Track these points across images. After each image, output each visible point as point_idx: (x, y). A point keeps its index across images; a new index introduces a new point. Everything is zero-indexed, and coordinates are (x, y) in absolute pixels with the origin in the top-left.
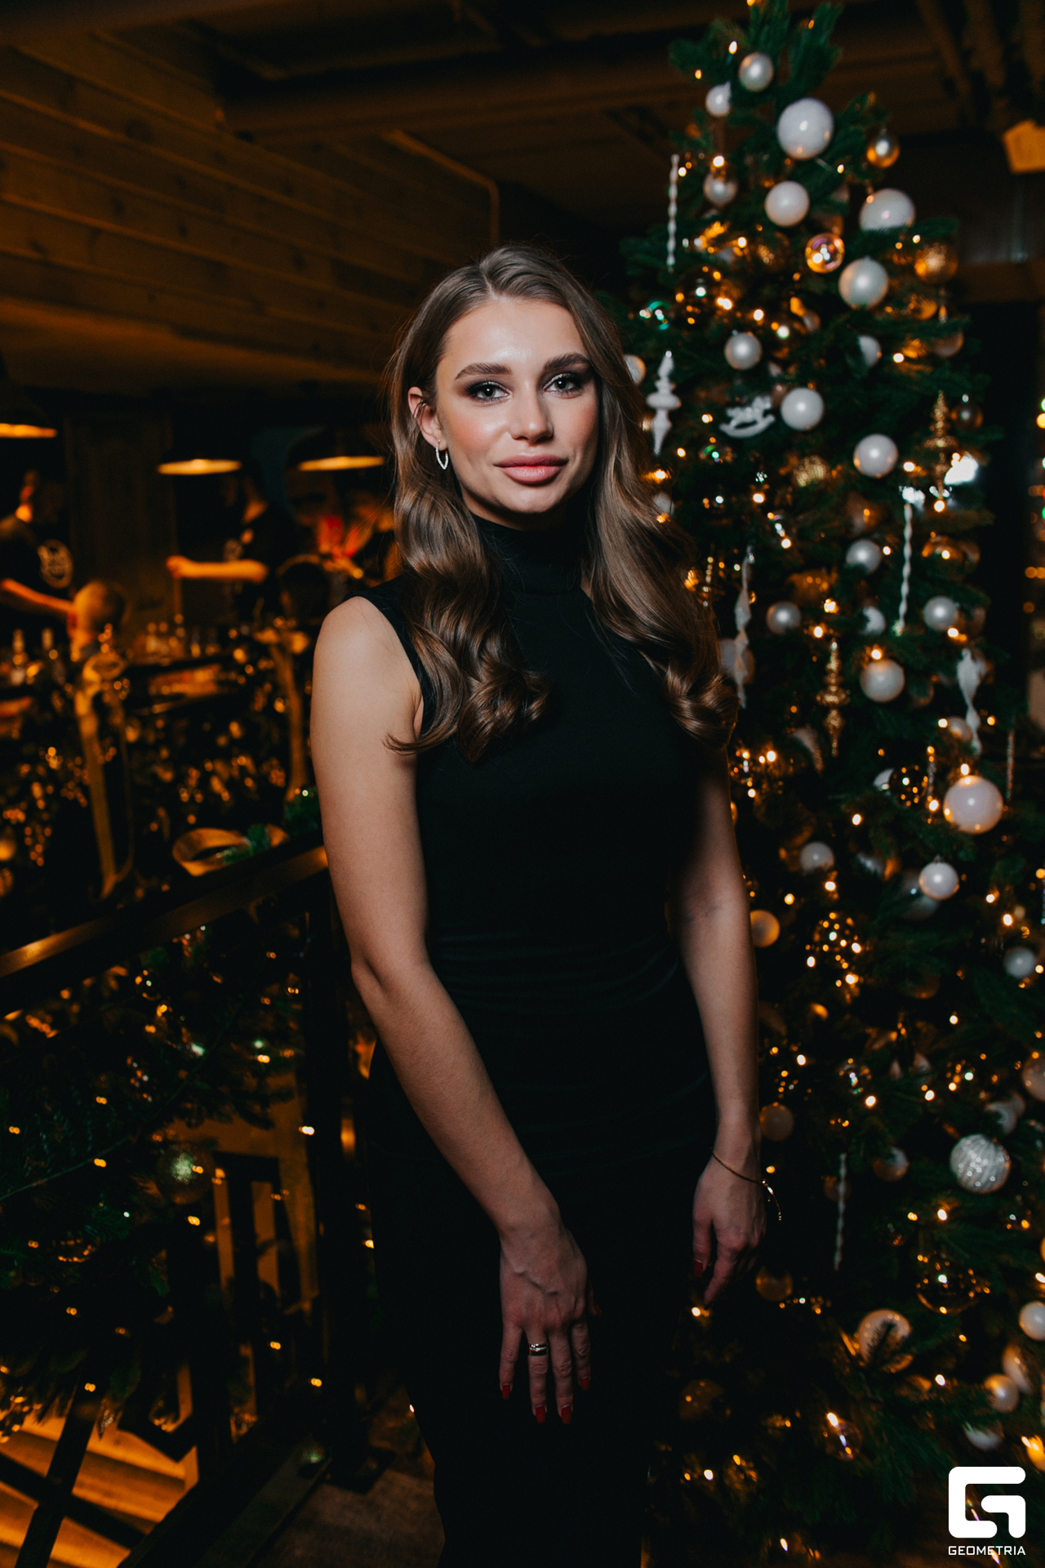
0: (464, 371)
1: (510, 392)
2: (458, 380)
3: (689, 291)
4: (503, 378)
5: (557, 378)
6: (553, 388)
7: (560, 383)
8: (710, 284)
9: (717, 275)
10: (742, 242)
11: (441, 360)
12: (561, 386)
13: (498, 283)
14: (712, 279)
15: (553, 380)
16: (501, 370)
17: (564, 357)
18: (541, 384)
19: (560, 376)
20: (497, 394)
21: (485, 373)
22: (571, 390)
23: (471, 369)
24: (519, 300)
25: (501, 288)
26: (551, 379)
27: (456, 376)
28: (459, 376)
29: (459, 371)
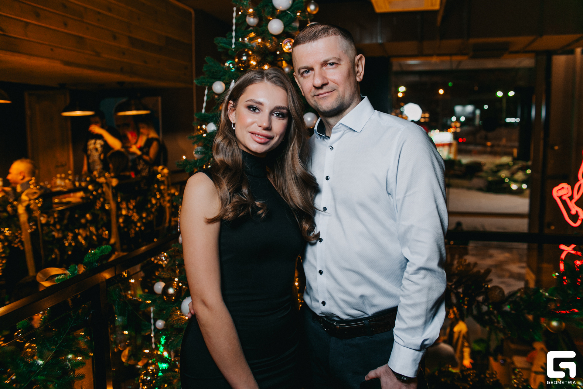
0: (249, 100)
1: (261, 112)
2: (246, 103)
3: (240, 57)
4: (259, 106)
5: (277, 112)
6: (275, 115)
7: (277, 114)
8: (248, 55)
9: (250, 53)
10: (259, 40)
11: (242, 95)
12: (278, 115)
13: (268, 77)
14: (249, 54)
15: (276, 112)
16: (260, 104)
17: (281, 107)
18: (271, 113)
19: (278, 112)
20: (257, 111)
21: (255, 103)
22: (281, 117)
23: (251, 100)
24: (273, 84)
25: (269, 79)
26: (275, 112)
27: (246, 101)
28: (247, 101)
29: (247, 100)
